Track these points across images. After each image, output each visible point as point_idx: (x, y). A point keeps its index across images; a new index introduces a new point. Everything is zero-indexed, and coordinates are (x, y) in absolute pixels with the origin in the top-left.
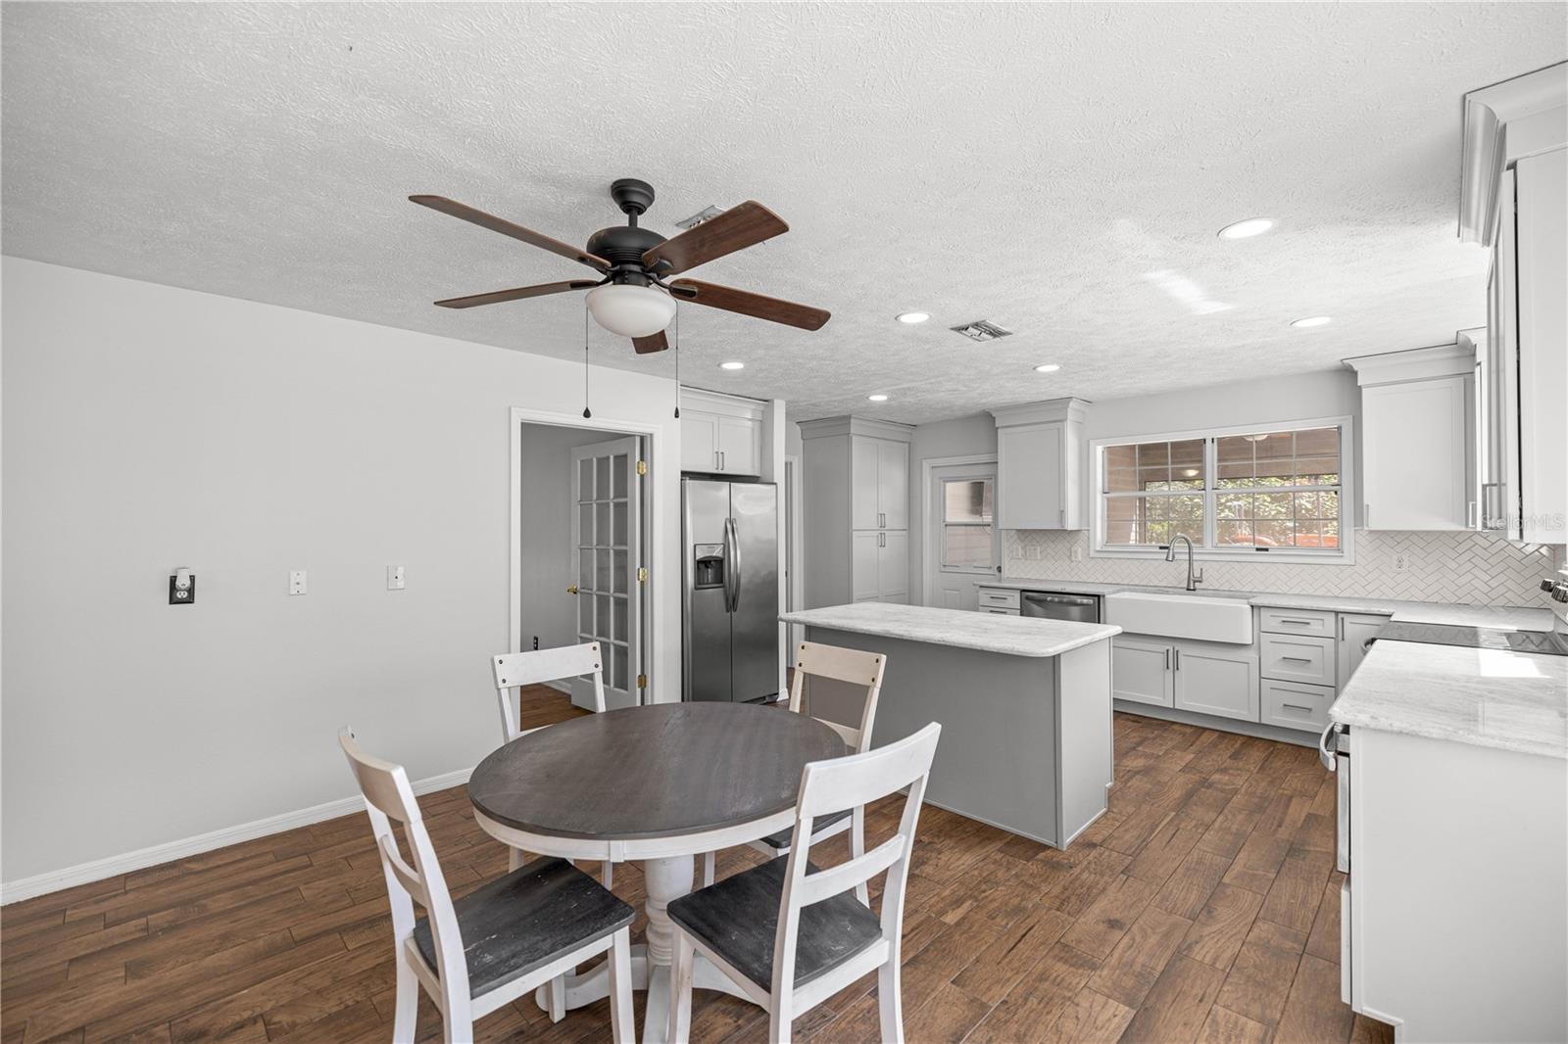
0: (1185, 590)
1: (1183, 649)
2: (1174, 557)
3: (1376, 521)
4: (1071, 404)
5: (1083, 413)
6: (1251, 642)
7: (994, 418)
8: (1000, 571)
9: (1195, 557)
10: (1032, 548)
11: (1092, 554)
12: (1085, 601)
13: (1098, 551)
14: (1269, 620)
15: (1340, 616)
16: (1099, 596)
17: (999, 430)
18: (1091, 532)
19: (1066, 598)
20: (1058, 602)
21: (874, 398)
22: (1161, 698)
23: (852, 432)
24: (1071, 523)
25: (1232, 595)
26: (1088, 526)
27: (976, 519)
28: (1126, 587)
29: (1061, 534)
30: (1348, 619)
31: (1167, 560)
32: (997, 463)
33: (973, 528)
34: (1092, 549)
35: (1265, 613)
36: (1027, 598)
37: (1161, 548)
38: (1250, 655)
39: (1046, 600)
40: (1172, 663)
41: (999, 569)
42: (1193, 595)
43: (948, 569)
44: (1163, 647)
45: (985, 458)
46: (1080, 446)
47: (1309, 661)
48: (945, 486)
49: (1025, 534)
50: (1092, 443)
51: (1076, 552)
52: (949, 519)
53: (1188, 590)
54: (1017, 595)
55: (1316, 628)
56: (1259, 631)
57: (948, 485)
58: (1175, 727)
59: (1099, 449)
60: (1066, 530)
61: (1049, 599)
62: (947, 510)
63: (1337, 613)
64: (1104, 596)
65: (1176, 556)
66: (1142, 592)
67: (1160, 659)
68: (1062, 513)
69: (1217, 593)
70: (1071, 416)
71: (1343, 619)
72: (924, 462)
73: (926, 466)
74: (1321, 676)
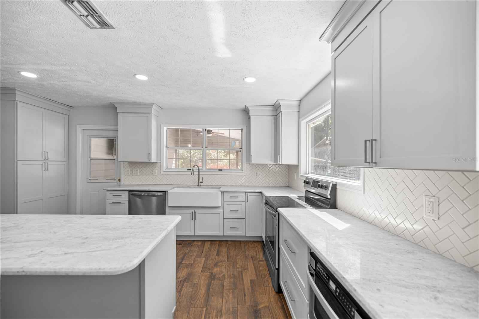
0: (197, 186)
1: (198, 211)
2: (194, 174)
3: (254, 161)
4: (154, 106)
5: (159, 112)
6: (220, 206)
7: (116, 108)
8: (120, 181)
9: (200, 173)
10: (135, 170)
11: (162, 173)
12: (159, 194)
13: (164, 171)
14: (227, 197)
15: (247, 193)
16: (165, 192)
17: (119, 114)
18: (162, 162)
19: (150, 194)
20: (147, 196)
21: (24, 74)
22: (190, 232)
23: (17, 99)
24: (153, 159)
25: (213, 187)
26: (160, 161)
27: (110, 157)
28: (176, 186)
29: (148, 164)
30: (249, 194)
31: (191, 175)
32: (118, 130)
33: (108, 161)
34: (162, 170)
35: (225, 194)
36: (132, 194)
37: (188, 170)
38: (220, 210)
39: (141, 195)
40: (194, 217)
41: (119, 180)
42: (200, 188)
43: (92, 181)
44: (190, 211)
45: (112, 127)
46: (157, 126)
47: (238, 210)
48: (90, 140)
49: (133, 164)
50: (162, 126)
51: (155, 172)
52: (93, 156)
53: (198, 186)
54: (127, 193)
55: (240, 198)
56: (223, 201)
57: (92, 139)
58: (195, 243)
59: (165, 129)
60: (150, 162)
61: (143, 194)
62: (92, 152)
63: (246, 192)
64: (167, 191)
65: (195, 173)
66: (182, 188)
67: (189, 216)
68: (149, 155)
69: (207, 187)
70: (153, 112)
71: (247, 194)
72: (78, 127)
73: (79, 129)
74: (241, 215)
